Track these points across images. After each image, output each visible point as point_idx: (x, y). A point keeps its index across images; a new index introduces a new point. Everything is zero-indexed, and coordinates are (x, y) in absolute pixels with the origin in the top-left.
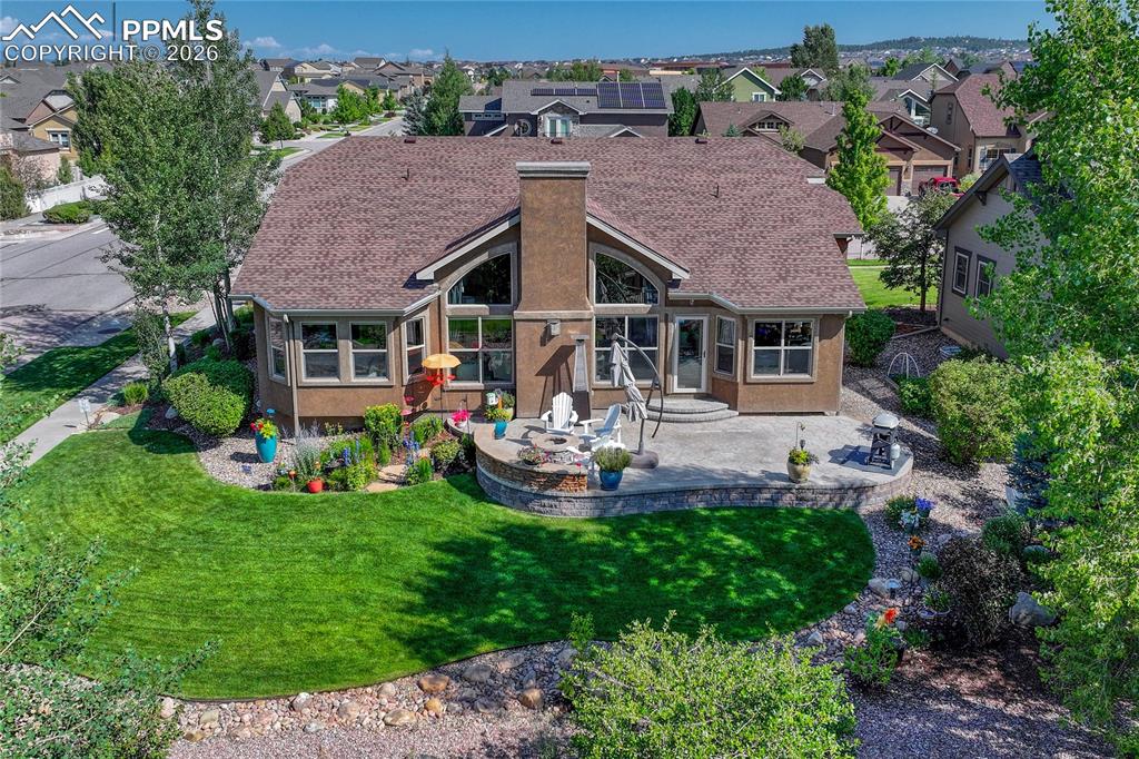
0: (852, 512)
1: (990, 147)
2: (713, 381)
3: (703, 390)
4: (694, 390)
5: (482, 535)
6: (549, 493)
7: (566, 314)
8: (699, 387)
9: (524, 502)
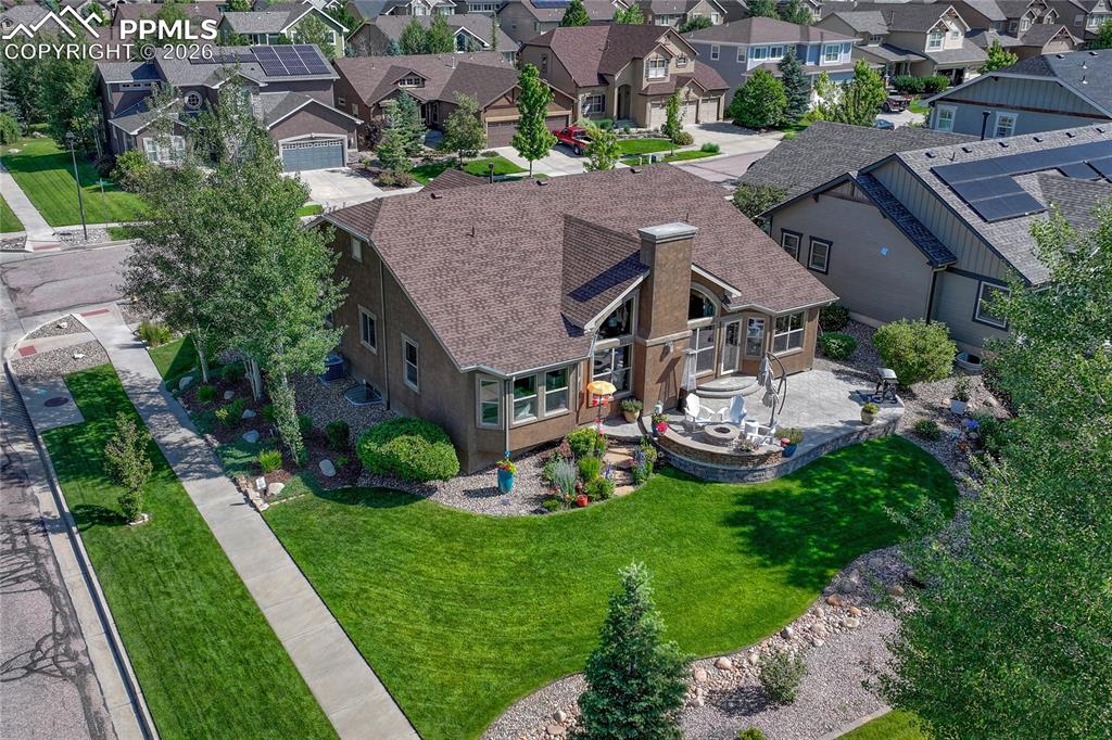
0: (894, 435)
1: (588, 95)
2: (744, 362)
3: (736, 370)
4: (732, 371)
5: (738, 508)
6: (760, 467)
7: (677, 335)
8: (733, 368)
9: (741, 478)
